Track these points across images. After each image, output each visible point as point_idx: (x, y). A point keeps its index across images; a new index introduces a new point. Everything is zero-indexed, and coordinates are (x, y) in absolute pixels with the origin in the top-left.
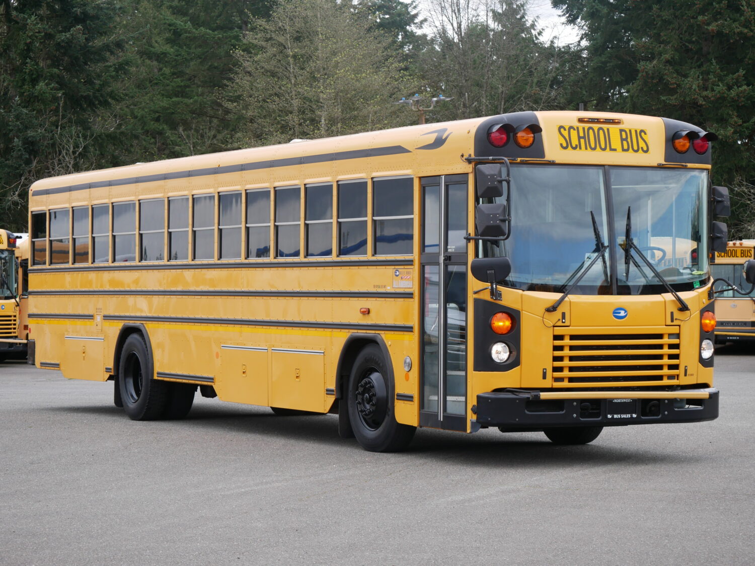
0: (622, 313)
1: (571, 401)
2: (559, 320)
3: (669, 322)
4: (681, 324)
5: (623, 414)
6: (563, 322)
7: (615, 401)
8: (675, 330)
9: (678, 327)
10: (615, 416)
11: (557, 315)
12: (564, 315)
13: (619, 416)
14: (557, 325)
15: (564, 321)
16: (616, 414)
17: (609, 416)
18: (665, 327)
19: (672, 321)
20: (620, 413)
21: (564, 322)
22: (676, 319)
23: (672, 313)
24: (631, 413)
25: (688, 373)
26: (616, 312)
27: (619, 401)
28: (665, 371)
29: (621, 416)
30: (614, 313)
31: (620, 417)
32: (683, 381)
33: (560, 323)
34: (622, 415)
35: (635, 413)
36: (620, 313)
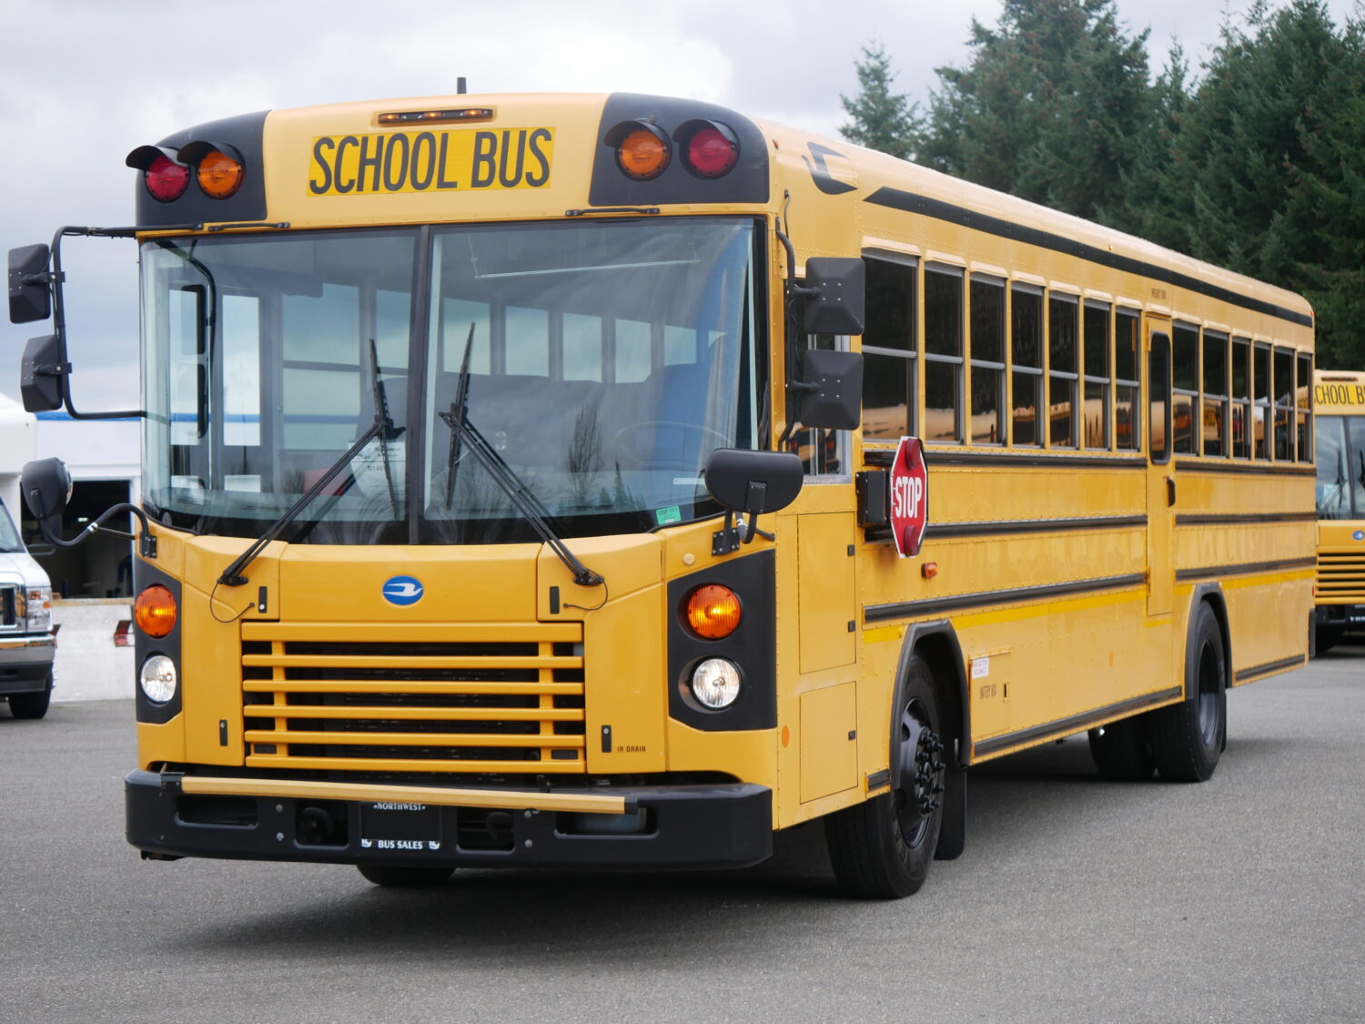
0: (409, 590)
1: (271, 801)
2: (252, 605)
3: (545, 612)
4: (587, 618)
5: (403, 839)
6: (261, 611)
7: (381, 806)
8: (568, 634)
9: (579, 625)
10: (382, 844)
11: (249, 593)
12: (263, 592)
13: (392, 844)
14: (249, 615)
15: (262, 607)
16: (383, 839)
17: (366, 843)
18: (537, 624)
19: (555, 608)
20: (396, 838)
21: (264, 611)
22: (566, 606)
23: (554, 592)
24: (426, 838)
25: (615, 743)
26: (391, 588)
27: (391, 808)
28: (546, 737)
29: (396, 844)
30: (386, 588)
31: (393, 846)
32: (599, 763)
33: (254, 614)
34: (399, 843)
35: (436, 840)
36: (402, 589)
